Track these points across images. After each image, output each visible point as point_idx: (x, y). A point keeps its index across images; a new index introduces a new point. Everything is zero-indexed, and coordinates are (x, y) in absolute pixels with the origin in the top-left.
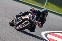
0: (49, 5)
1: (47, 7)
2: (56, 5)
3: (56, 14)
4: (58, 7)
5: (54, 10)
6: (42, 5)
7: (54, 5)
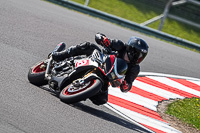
1: (93, 3)
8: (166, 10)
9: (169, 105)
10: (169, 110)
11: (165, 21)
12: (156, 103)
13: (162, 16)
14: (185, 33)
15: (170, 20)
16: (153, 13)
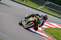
0: (28, 2)
1: (26, 3)
2: (32, 2)
3: (32, 8)
4: (34, 3)
5: (31, 5)
6: (22, 1)
7: (31, 2)
8: (44, 5)
9: (45, 29)
10: (45, 31)
11: (44, 8)
12: (41, 29)
13: (43, 6)
14: (49, 11)
15: (45, 8)
16: (41, 6)
